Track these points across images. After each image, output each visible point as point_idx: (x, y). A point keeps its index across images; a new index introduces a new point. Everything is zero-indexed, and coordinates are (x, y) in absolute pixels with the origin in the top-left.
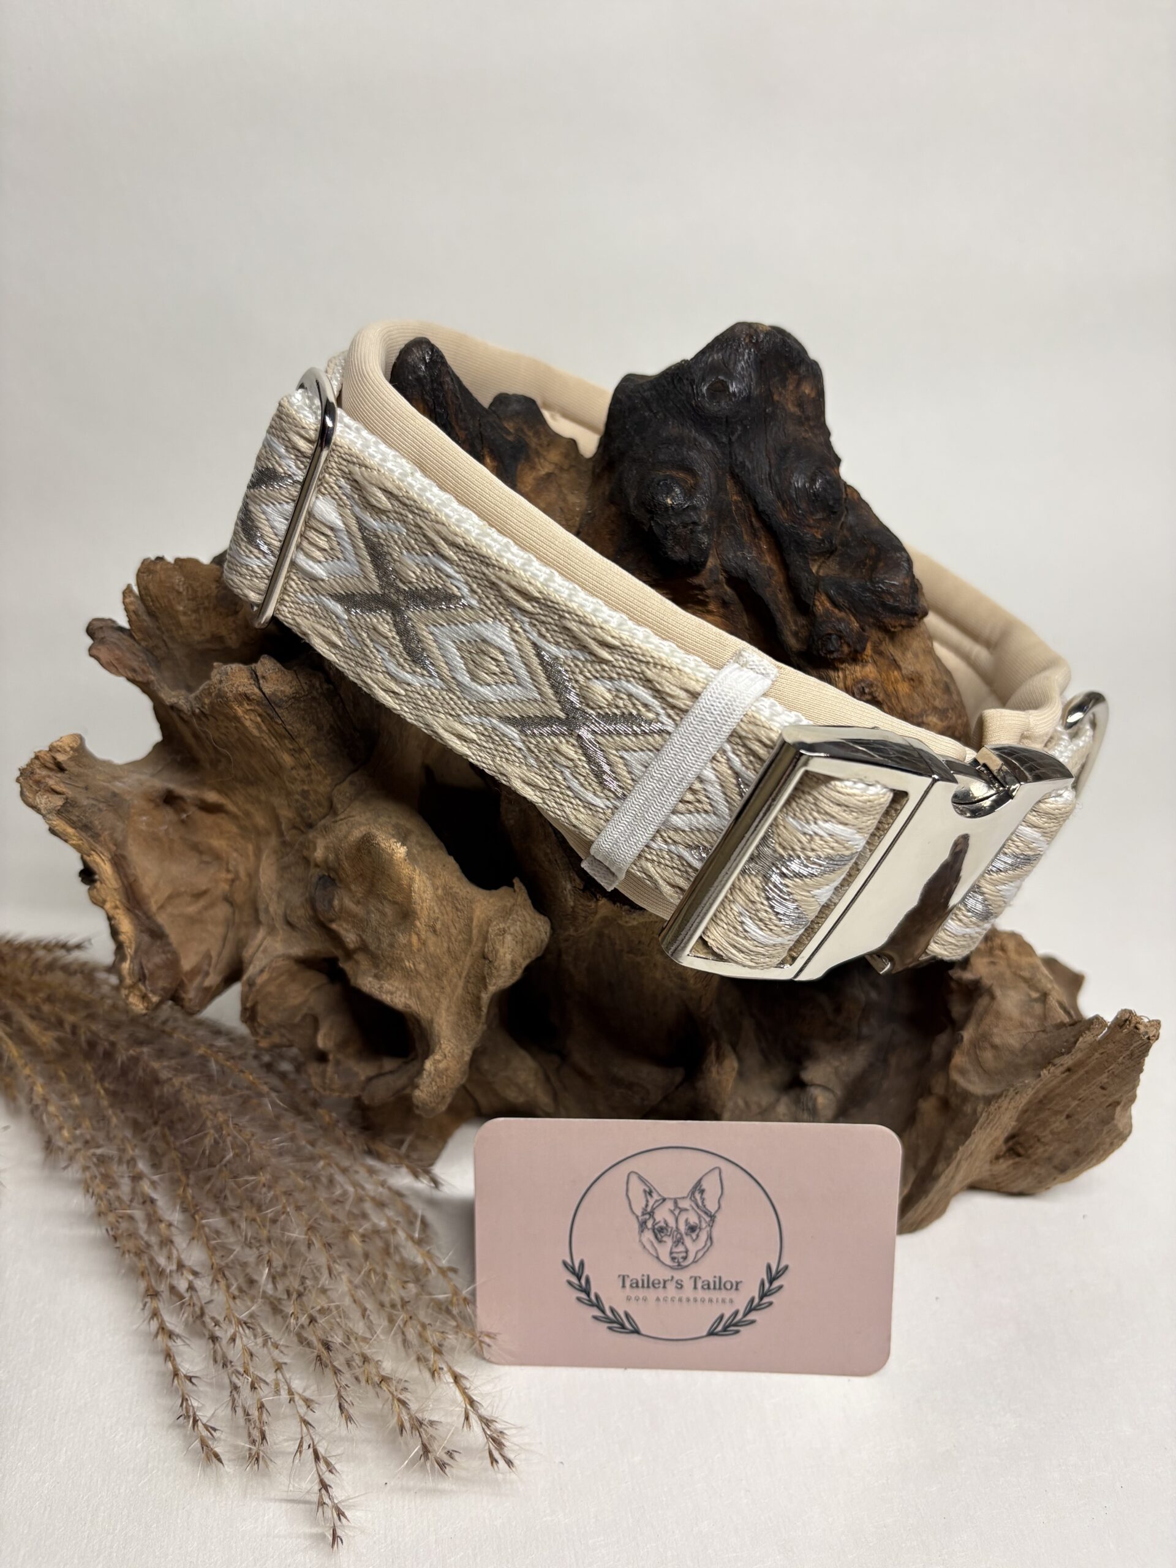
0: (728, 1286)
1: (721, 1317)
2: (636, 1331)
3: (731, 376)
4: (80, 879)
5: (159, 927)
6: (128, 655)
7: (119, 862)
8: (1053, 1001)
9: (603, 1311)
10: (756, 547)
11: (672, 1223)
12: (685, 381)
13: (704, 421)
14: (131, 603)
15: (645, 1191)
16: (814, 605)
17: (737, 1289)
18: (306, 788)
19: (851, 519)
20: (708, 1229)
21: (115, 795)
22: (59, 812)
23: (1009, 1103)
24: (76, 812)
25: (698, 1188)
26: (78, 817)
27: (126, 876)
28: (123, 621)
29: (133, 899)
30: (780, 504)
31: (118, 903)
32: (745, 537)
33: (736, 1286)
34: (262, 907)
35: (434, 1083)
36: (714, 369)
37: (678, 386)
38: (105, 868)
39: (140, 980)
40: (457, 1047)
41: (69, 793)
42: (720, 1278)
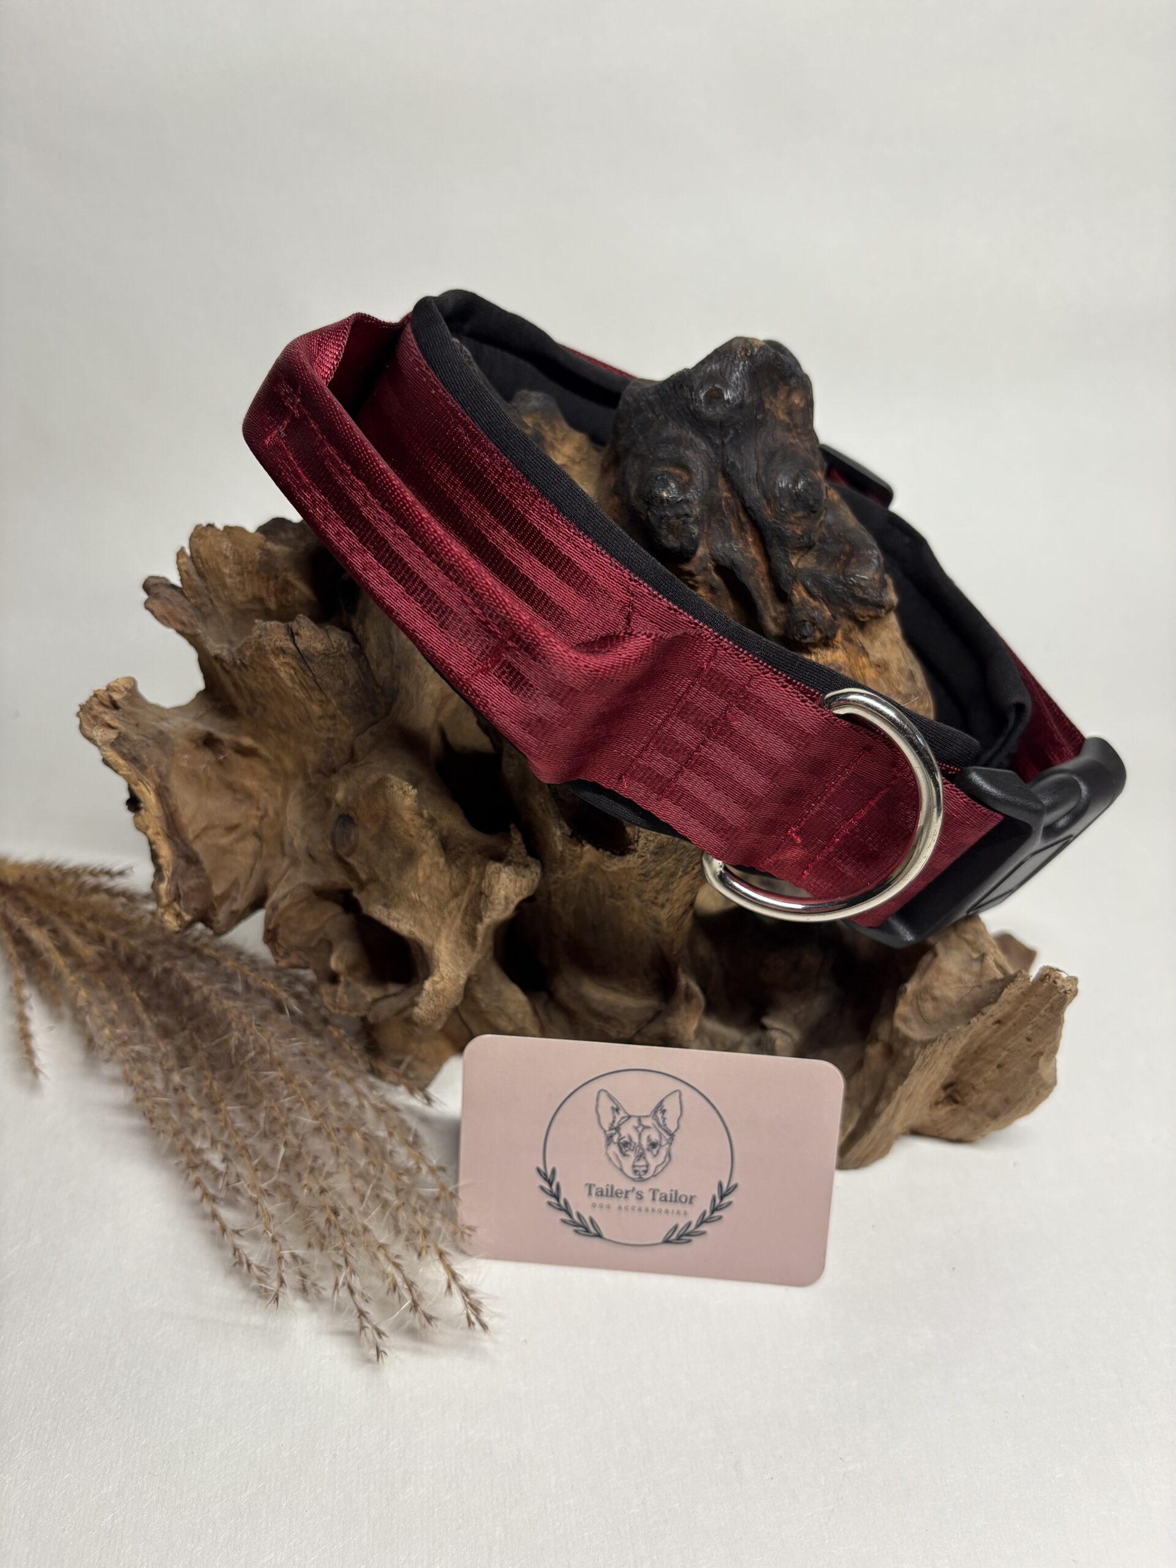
0: (684, 1200)
1: (676, 1227)
2: (599, 1235)
3: (726, 385)
4: (126, 807)
5: (195, 854)
6: (179, 609)
7: (162, 793)
8: (990, 961)
9: (570, 1215)
10: (742, 539)
11: (636, 1139)
12: (685, 388)
13: (701, 425)
14: (184, 563)
15: (613, 1108)
16: (793, 594)
17: (691, 1202)
18: (331, 735)
19: (829, 518)
20: (667, 1146)
21: (161, 733)
22: (113, 745)
23: (943, 1048)
24: (127, 745)
25: (660, 1108)
26: (128, 749)
27: (168, 805)
28: (175, 579)
29: (173, 828)
30: (765, 502)
31: (159, 829)
32: (733, 530)
33: (691, 1200)
34: (287, 840)
35: (431, 1002)
36: (711, 378)
37: (679, 392)
38: (149, 798)
39: (175, 900)
40: (454, 971)
41: (123, 728)
42: (676, 1192)
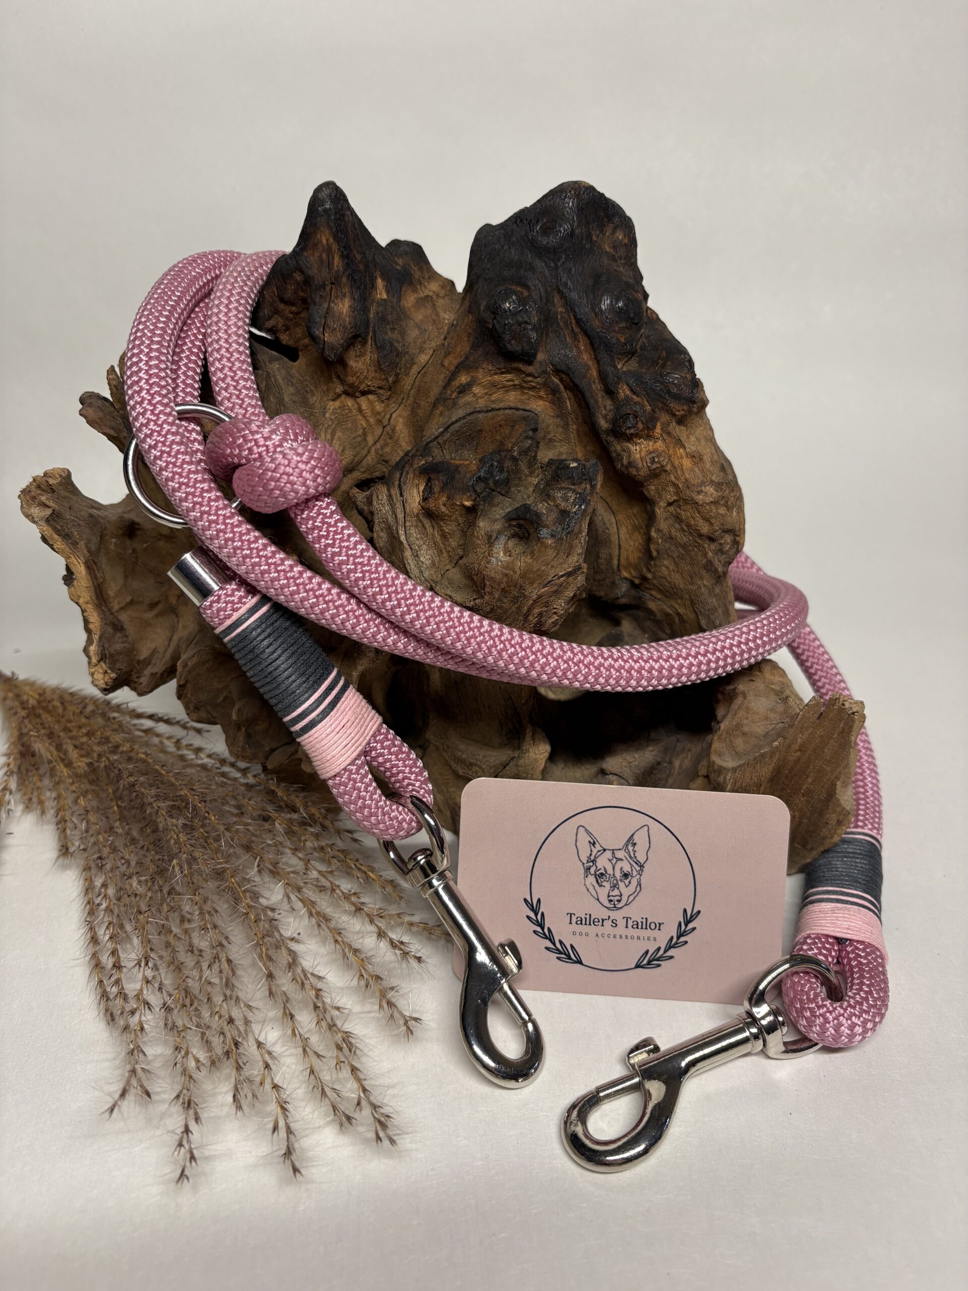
3: (559, 219)
4: (63, 582)
5: (119, 621)
6: (109, 417)
10: (576, 346)
11: (610, 871)
12: (524, 222)
13: (538, 251)
14: (113, 380)
15: (590, 842)
16: (618, 392)
20: (638, 877)
21: (91, 516)
22: (48, 521)
24: (60, 523)
25: (631, 841)
26: (62, 525)
27: (96, 578)
29: (101, 597)
30: (594, 316)
31: (90, 600)
32: (568, 339)
36: (546, 213)
37: (519, 225)
38: (81, 571)
39: (102, 659)
41: (56, 508)
